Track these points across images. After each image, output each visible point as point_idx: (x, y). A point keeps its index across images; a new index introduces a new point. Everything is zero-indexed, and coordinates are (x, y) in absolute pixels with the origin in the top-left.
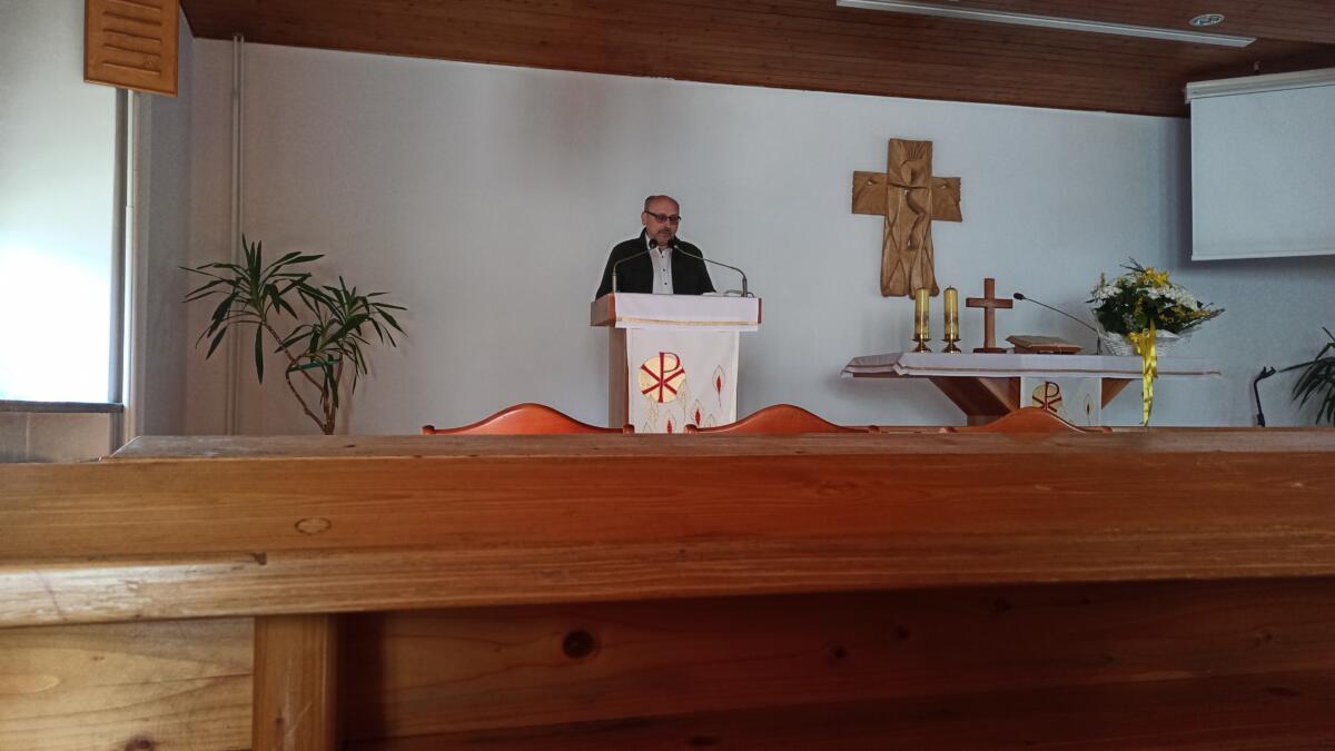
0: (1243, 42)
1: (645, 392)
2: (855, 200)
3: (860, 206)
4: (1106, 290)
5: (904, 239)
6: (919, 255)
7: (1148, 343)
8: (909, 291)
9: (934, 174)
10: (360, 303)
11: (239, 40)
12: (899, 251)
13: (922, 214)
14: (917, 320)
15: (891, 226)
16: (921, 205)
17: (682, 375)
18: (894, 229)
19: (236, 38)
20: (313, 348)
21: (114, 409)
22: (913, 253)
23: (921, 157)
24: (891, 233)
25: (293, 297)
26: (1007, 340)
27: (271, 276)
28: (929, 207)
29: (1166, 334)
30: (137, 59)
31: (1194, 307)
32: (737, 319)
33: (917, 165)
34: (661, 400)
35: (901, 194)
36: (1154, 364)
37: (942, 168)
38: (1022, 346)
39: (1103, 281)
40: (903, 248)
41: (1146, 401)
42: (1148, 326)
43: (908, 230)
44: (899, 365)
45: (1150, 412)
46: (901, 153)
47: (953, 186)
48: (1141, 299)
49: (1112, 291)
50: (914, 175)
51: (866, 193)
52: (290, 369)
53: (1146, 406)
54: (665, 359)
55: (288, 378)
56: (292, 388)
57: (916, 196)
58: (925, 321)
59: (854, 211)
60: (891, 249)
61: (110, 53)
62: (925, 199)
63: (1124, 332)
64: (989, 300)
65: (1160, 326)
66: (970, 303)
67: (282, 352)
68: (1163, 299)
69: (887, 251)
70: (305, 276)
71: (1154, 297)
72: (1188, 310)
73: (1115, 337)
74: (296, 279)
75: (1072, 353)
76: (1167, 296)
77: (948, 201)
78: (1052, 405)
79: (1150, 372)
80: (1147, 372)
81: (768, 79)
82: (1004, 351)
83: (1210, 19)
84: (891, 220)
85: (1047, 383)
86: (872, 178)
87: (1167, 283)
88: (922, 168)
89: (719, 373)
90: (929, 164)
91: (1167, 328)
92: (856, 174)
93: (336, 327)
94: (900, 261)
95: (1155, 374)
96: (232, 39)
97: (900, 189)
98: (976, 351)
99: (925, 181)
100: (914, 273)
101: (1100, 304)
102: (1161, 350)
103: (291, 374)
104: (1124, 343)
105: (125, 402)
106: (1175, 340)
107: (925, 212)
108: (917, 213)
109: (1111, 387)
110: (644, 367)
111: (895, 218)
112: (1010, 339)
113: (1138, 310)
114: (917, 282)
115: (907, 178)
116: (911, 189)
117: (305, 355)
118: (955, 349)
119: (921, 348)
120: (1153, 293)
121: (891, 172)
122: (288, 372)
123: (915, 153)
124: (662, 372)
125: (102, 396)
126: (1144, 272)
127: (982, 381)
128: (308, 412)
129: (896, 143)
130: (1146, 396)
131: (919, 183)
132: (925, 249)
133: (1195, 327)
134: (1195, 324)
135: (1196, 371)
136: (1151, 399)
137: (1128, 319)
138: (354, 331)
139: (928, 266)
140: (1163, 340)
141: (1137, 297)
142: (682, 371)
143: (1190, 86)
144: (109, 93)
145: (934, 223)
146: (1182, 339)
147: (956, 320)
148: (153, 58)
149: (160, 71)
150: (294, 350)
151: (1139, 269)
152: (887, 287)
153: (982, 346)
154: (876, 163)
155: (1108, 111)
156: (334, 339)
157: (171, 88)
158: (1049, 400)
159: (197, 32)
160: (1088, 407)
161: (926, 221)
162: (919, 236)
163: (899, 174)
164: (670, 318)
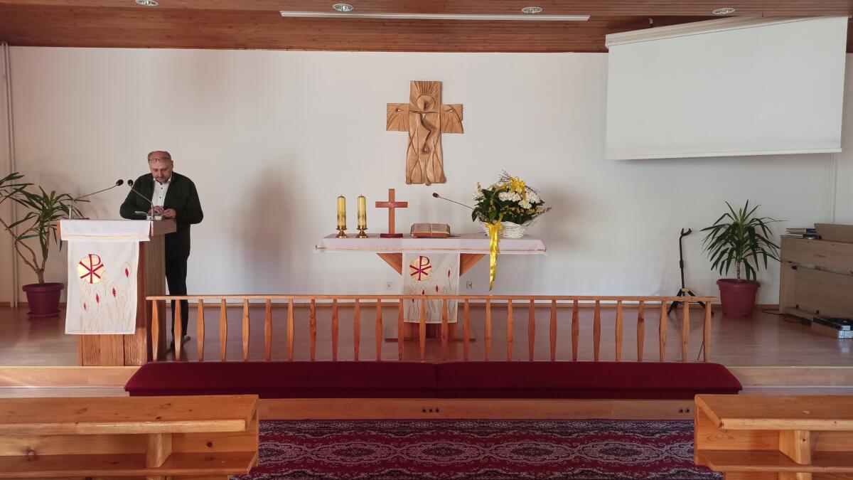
1: (82, 277)
2: (388, 122)
3: (391, 126)
5: (421, 146)
6: (431, 157)
8: (425, 180)
9: (446, 102)
11: (5, 45)
12: (417, 154)
13: (432, 130)
14: (338, 217)
15: (411, 138)
16: (433, 124)
17: (103, 268)
18: (414, 140)
22: (426, 156)
23: (432, 93)
28: (438, 126)
29: (511, 224)
32: (136, 234)
34: (91, 282)
35: (417, 118)
37: (450, 99)
40: (420, 152)
42: (497, 219)
43: (424, 140)
45: (494, 275)
46: (417, 91)
47: (457, 111)
50: (426, 105)
51: (396, 117)
53: (492, 272)
54: (93, 259)
55: (15, 245)
56: (17, 249)
57: (429, 118)
58: (342, 217)
59: (388, 128)
60: (412, 155)
62: (433, 119)
64: (392, 203)
65: (506, 219)
66: (379, 205)
68: (508, 201)
69: (409, 154)
71: (502, 200)
72: (525, 209)
77: (454, 119)
79: (494, 249)
80: (492, 249)
82: (401, 236)
84: (411, 135)
85: (421, 257)
86: (398, 108)
89: (127, 266)
90: (440, 97)
91: (510, 220)
92: (389, 105)
94: (417, 161)
96: (1, 45)
97: (416, 115)
98: (383, 236)
99: (435, 108)
100: (428, 169)
107: (434, 128)
108: (429, 129)
109: (466, 260)
110: (81, 263)
111: (414, 133)
113: (491, 208)
114: (430, 175)
115: (421, 106)
116: (426, 113)
118: (364, 235)
119: (341, 234)
121: (412, 103)
122: (15, 242)
123: (429, 90)
124: (91, 266)
126: (513, 179)
128: (27, 263)
129: (415, 83)
130: (492, 265)
131: (431, 109)
132: (435, 153)
135: (530, 248)
136: (495, 267)
139: (438, 164)
140: (506, 228)
142: (102, 265)
143: (608, 37)
147: (364, 217)
152: (410, 178)
154: (403, 98)
158: (422, 268)
160: (449, 272)
161: (436, 135)
162: (431, 143)
163: (416, 105)
164: (95, 234)
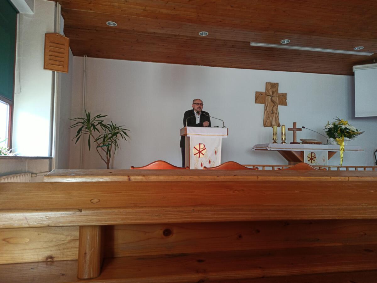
0: (370, 54)
1: (195, 155)
2: (256, 100)
3: (258, 101)
4: (329, 126)
5: (270, 111)
6: (275, 115)
7: (342, 141)
8: (272, 125)
9: (279, 92)
10: (117, 128)
11: (85, 56)
12: (269, 114)
13: (275, 103)
14: (274, 134)
15: (266, 107)
16: (275, 101)
17: (205, 150)
18: (267, 108)
19: (84, 56)
20: (104, 141)
21: (50, 158)
22: (273, 115)
23: (275, 87)
24: (266, 109)
25: (99, 127)
26: (300, 140)
27: (93, 121)
28: (277, 102)
29: (347, 139)
30: (58, 63)
31: (355, 131)
32: (221, 134)
33: (274, 90)
34: (199, 157)
35: (269, 98)
36: (343, 147)
37: (281, 90)
38: (304, 142)
39: (328, 123)
40: (270, 113)
41: (341, 158)
42: (342, 136)
43: (272, 108)
44: (268, 147)
45: (342, 161)
46: (269, 86)
47: (284, 96)
48: (339, 128)
49: (331, 126)
50: (273, 92)
51: (259, 98)
52: (98, 147)
53: (341, 160)
54: (201, 145)
55: (97, 149)
56: (98, 152)
57: (273, 98)
58: (276, 134)
59: (256, 102)
60: (266, 114)
61: (50, 62)
62: (276, 99)
63: (335, 138)
64: (295, 129)
65: (345, 136)
66: (289, 129)
67: (95, 142)
68: (346, 129)
69: (265, 114)
70: (102, 121)
71: (343, 128)
72: (354, 132)
73: (332, 139)
74: (100, 122)
75: (319, 144)
76: (347, 128)
77: (283, 100)
78: (313, 159)
79: (342, 150)
80: (341, 150)
81: (231, 66)
82: (299, 143)
83: (360, 48)
84: (266, 105)
85: (312, 153)
86: (261, 93)
87: (348, 124)
88: (275, 91)
89: (216, 149)
90: (277, 89)
91: (347, 137)
92: (256, 92)
93: (110, 135)
94: (269, 117)
95: (344, 150)
96: (83, 56)
97: (269, 97)
98: (291, 143)
99: (276, 94)
100: (273, 121)
101: (327, 130)
102: (346, 143)
103: (98, 148)
104: (334, 141)
105: (53, 156)
106: (350, 140)
107: (276, 103)
108: (274, 103)
109: (331, 154)
110: (195, 148)
111: (268, 105)
112: (301, 140)
113: (339, 132)
114: (274, 123)
115: (271, 93)
116: (272, 96)
117: (102, 143)
118: (285, 143)
119: (275, 142)
120: (343, 127)
121: (266, 91)
122: (97, 148)
123: (274, 86)
124: (200, 149)
125: (47, 155)
126: (340, 120)
127: (293, 152)
128: (102, 159)
129: (268, 83)
130: (341, 157)
131: (275, 95)
132: (276, 113)
133: (356, 137)
134: (355, 136)
135: (356, 149)
136: (343, 157)
137: (336, 134)
138: (115, 136)
139: (277, 118)
140: (347, 140)
141: (338, 128)
142: (205, 149)
143: (354, 67)
144: (50, 73)
145: (279, 106)
146: (352, 140)
147: (285, 134)
148: (62, 63)
149: (64, 66)
150: (99, 141)
151: (339, 120)
152: (265, 124)
153: (292, 142)
154: (263, 89)
155: (330, 74)
156: (110, 138)
157: (67, 71)
158: (312, 158)
159: (74, 54)
160: (324, 160)
161: (276, 106)
162: (275, 110)
163: (269, 92)
164: (202, 134)
